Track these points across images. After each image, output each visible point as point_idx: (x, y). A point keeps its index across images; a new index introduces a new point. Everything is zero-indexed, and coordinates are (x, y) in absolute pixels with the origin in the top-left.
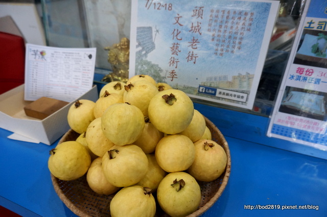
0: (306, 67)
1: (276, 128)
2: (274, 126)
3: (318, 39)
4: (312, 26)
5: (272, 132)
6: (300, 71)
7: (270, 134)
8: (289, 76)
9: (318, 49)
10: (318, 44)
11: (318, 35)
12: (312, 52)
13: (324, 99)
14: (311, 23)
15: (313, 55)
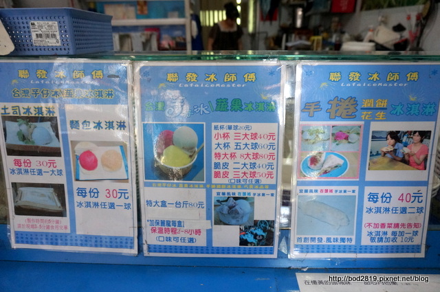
0: (22, 158)
1: (19, 236)
2: (17, 233)
3: (20, 125)
4: (7, 111)
5: (17, 242)
6: (17, 163)
7: (14, 246)
8: (10, 171)
9: (24, 136)
10: (21, 130)
11: (17, 121)
12: (20, 140)
13: (55, 191)
14: (5, 109)
15: (22, 143)
